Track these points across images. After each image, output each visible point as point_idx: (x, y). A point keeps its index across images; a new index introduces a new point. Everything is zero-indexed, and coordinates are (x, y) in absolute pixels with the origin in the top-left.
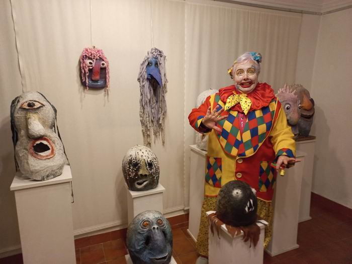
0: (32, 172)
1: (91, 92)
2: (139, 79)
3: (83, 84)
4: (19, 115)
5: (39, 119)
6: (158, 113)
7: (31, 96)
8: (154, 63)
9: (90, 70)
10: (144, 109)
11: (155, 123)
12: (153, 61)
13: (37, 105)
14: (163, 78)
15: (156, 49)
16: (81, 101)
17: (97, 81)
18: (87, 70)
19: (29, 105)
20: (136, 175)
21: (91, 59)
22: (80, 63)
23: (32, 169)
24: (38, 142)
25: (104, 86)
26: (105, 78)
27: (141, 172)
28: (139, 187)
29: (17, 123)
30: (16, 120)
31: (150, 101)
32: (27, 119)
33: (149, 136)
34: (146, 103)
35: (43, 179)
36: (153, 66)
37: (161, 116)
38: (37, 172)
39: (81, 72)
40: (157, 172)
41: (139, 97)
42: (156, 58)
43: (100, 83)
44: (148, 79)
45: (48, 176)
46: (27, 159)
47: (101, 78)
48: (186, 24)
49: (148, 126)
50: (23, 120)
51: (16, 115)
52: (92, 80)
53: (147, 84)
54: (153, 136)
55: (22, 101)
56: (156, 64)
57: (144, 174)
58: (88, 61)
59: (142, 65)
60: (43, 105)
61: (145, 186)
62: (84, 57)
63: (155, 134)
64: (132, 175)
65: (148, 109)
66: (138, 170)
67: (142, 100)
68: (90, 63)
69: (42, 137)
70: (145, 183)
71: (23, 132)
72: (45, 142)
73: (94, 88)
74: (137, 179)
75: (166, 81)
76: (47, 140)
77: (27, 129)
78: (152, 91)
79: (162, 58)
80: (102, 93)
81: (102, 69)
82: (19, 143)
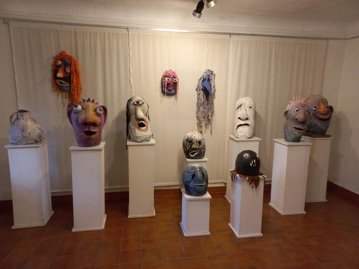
0: (137, 137)
1: (168, 97)
2: (197, 89)
3: (163, 92)
4: (132, 107)
5: (142, 110)
6: (208, 112)
7: (137, 98)
8: (207, 79)
9: (168, 84)
10: (199, 109)
11: (206, 118)
12: (207, 78)
13: (141, 103)
14: (213, 89)
15: (209, 70)
16: (161, 102)
17: (171, 91)
18: (166, 84)
19: (138, 102)
20: (191, 148)
21: (169, 77)
22: (162, 79)
23: (137, 135)
24: (140, 122)
25: (175, 94)
26: (176, 88)
27: (193, 146)
28: (192, 156)
29: (131, 112)
30: (130, 110)
31: (203, 104)
32: (136, 110)
33: (201, 127)
34: (200, 105)
35: (141, 142)
36: (206, 81)
37: (210, 114)
38: (139, 137)
39: (162, 85)
40: (204, 148)
41: (196, 101)
42: (209, 76)
43: (173, 92)
44: (202, 89)
45: (144, 140)
46: (135, 130)
47: (173, 89)
48: (231, 53)
49: (201, 120)
50: (134, 110)
51: (131, 107)
52: (168, 90)
53: (202, 93)
54: (204, 128)
55: (133, 100)
56: (209, 79)
57: (195, 147)
58: (167, 79)
59: (199, 80)
60: (143, 103)
61: (196, 156)
62: (165, 76)
63: (206, 125)
64: (188, 148)
65: (202, 109)
66: (192, 145)
67: (198, 103)
68: (168, 80)
69: (142, 119)
70: (196, 154)
71: (133, 117)
72: (144, 122)
73: (169, 95)
74: (191, 151)
75: (215, 91)
76: (145, 121)
77: (136, 114)
78: (205, 97)
79: (213, 76)
80: (173, 98)
81: (174, 83)
82: (131, 122)
